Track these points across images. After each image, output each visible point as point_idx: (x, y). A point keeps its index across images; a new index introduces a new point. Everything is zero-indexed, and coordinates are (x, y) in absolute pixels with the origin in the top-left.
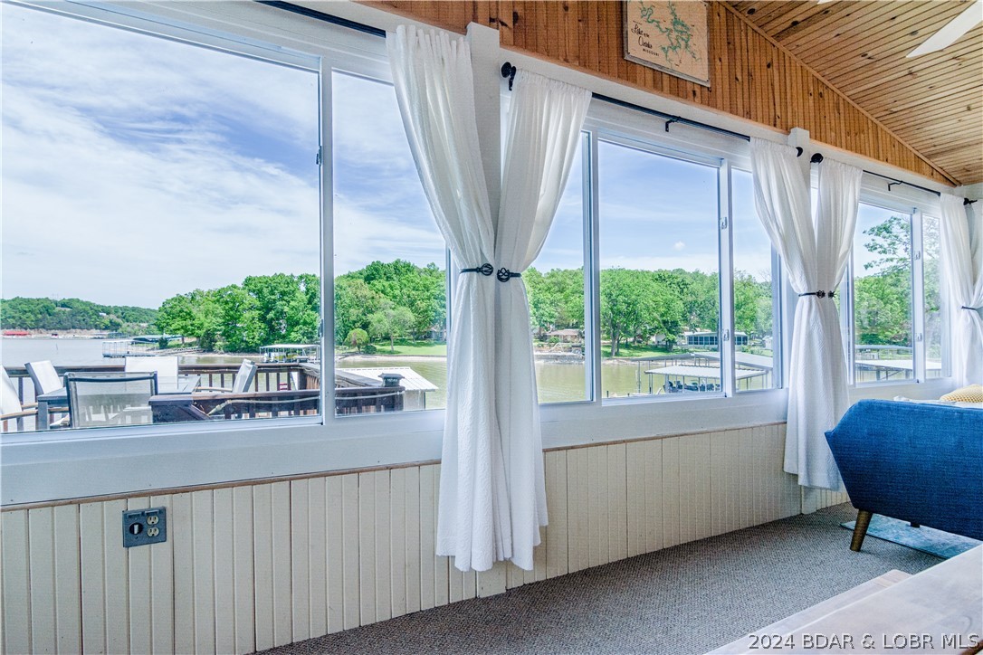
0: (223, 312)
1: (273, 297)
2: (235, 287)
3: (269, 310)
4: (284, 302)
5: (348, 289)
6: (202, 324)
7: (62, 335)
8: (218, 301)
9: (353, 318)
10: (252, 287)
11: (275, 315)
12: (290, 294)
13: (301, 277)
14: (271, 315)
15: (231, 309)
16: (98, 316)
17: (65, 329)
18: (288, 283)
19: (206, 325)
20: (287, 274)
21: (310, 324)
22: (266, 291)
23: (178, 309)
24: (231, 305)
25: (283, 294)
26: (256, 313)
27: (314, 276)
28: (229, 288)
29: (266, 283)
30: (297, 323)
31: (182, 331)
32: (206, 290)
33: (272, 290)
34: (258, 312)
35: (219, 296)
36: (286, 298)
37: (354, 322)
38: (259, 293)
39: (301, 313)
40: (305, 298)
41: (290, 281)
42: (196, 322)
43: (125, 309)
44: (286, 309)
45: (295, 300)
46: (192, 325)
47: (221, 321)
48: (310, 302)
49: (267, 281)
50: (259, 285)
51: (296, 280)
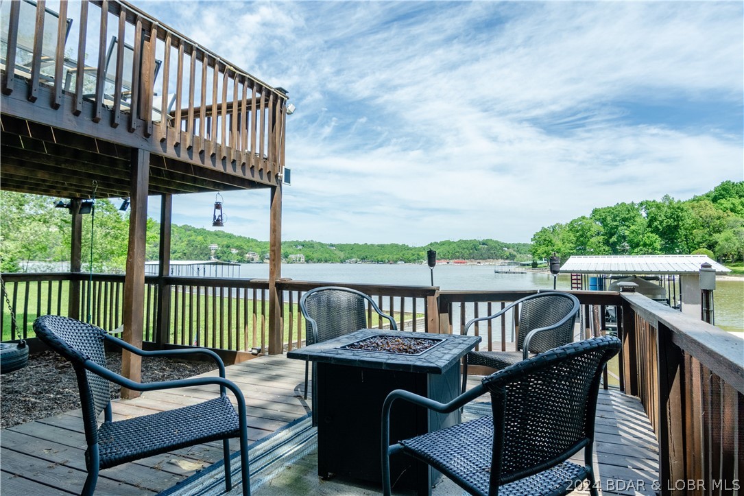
0: (575, 239)
1: (615, 223)
2: (583, 218)
3: (611, 235)
4: (625, 227)
5: (691, 211)
6: (560, 249)
7: (483, 263)
8: (571, 230)
9: (698, 239)
10: (597, 217)
11: (617, 239)
12: (630, 219)
13: (641, 204)
14: (614, 239)
15: (582, 236)
16: (503, 250)
17: (484, 259)
18: (629, 211)
19: (562, 249)
20: (628, 202)
21: (651, 245)
22: (609, 219)
23: (543, 238)
24: (581, 232)
25: (625, 220)
26: (601, 238)
27: (654, 201)
28: (579, 219)
29: (609, 212)
30: (637, 245)
31: (545, 254)
32: (564, 224)
33: (614, 217)
34: (603, 237)
35: (571, 227)
36: (627, 223)
37: (699, 243)
38: (603, 221)
39: (641, 236)
40: (646, 222)
41: (630, 208)
42: (556, 248)
43: (519, 245)
44: (627, 233)
45: (635, 225)
46: (552, 250)
47: (573, 246)
48: (649, 226)
49: (610, 211)
50: (603, 214)
51: (636, 207)
